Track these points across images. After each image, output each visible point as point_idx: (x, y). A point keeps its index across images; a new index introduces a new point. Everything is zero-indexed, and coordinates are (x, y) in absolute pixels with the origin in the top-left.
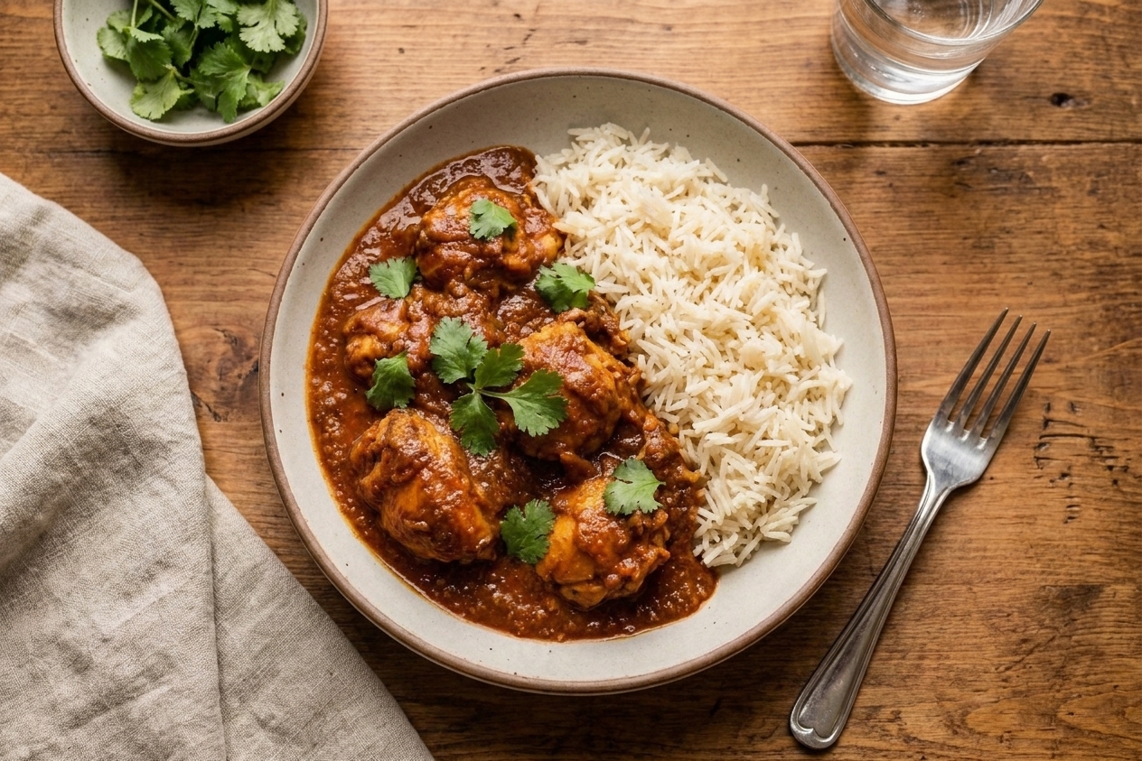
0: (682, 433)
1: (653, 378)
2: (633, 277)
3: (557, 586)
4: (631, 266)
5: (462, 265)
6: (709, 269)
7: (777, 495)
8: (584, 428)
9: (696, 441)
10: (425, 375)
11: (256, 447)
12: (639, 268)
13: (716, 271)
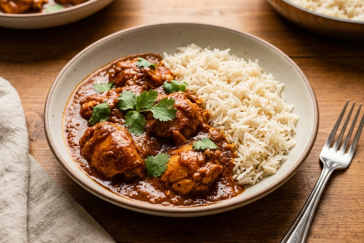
0: (226, 132)
1: (213, 113)
2: (203, 81)
3: (171, 184)
4: (203, 77)
5: (133, 75)
6: (235, 78)
7: (270, 154)
8: (183, 122)
9: (232, 134)
10: (115, 109)
11: (47, 150)
12: (206, 78)
13: (239, 79)
